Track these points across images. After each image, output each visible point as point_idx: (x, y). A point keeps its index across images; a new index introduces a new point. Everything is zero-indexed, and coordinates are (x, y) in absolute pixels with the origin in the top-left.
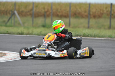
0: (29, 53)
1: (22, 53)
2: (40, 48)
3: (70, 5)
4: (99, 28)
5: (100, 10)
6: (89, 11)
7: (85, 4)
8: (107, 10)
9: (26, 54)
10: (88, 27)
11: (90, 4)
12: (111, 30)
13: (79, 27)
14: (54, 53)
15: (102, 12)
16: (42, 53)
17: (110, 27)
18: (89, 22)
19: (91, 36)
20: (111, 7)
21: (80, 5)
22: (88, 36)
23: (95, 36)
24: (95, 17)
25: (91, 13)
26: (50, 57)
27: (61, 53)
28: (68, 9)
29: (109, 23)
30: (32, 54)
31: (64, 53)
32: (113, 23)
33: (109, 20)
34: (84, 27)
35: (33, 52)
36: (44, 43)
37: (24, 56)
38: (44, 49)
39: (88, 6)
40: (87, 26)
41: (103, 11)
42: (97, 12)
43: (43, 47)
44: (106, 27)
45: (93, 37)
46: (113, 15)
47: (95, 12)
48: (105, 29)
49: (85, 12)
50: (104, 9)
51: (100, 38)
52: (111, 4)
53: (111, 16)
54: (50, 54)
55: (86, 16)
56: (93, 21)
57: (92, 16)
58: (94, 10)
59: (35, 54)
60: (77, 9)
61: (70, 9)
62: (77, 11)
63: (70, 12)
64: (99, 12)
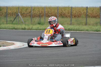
3: (58, 8)
4: (79, 24)
6: (71, 12)
7: (68, 7)
8: (84, 11)
10: (71, 24)
11: (72, 8)
12: (87, 26)
15: (80, 13)
18: (71, 20)
19: (74, 30)
20: (87, 10)
21: (65, 8)
22: (72, 31)
23: (76, 30)
24: (75, 16)
25: (73, 14)
28: (56, 11)
29: (85, 21)
32: (88, 21)
33: (85, 19)
34: (68, 24)
39: (70, 9)
40: (70, 23)
41: (81, 12)
42: (77, 13)
44: (84, 24)
45: (75, 31)
46: (88, 15)
47: (75, 13)
48: (82, 25)
49: (68, 13)
50: (82, 11)
51: (80, 32)
52: (87, 7)
55: (69, 16)
56: (74, 20)
57: (73, 16)
60: (62, 11)
61: (58, 11)
62: (62, 13)
63: (58, 13)
64: (78, 13)
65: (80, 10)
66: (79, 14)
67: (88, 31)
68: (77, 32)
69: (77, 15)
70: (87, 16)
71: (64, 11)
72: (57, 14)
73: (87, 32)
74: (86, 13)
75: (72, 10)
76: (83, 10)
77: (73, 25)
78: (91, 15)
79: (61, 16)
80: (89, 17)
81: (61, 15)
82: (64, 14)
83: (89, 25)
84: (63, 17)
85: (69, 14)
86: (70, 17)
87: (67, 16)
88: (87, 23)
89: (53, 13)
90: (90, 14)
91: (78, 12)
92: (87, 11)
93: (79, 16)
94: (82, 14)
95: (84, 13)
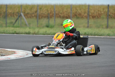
0: (40, 51)
1: (34, 51)
2: (50, 47)
3: (71, 7)
5: (98, 11)
6: (89, 12)
7: (85, 6)
8: (105, 10)
9: (38, 52)
10: (88, 27)
11: (89, 6)
12: (108, 29)
13: (79, 27)
14: (63, 50)
15: (99, 12)
16: (52, 51)
17: (107, 27)
18: (88, 22)
19: (91, 35)
20: (108, 8)
21: (80, 6)
23: (95, 35)
24: (93, 17)
25: (90, 14)
26: (59, 55)
27: (69, 50)
28: (69, 10)
29: (106, 23)
30: (43, 52)
31: (72, 50)
32: (110, 23)
33: (106, 20)
34: (84, 27)
35: (43, 50)
36: (54, 41)
37: (36, 54)
38: (54, 47)
39: (87, 7)
40: (87, 25)
41: (101, 12)
42: (95, 13)
43: (52, 45)
44: (104, 27)
45: (93, 35)
46: (110, 15)
48: (103, 28)
49: (85, 13)
50: (102, 10)
51: (100, 37)
52: (108, 5)
54: (60, 52)
55: (85, 16)
56: (91, 21)
57: (91, 17)
58: (92, 11)
59: (45, 51)
60: (77, 10)
61: (71, 10)
62: (77, 13)
64: (97, 13)
65: (100, 9)
66: (99, 14)
67: (110, 36)
68: (96, 37)
69: (95, 15)
70: (108, 16)
71: (79, 11)
72: (70, 14)
73: (108, 37)
74: (107, 13)
75: (89, 9)
76: (103, 9)
77: (91, 27)
78: (114, 15)
79: (75, 17)
80: (111, 18)
81: (76, 15)
82: (80, 14)
83: (112, 28)
84: (78, 18)
85: (86, 14)
86: (87, 17)
87: (84, 17)
88: (109, 26)
89: (65, 13)
90: (112, 13)
92: (108, 10)
93: (99, 16)
94: (102, 14)
95: (105, 12)
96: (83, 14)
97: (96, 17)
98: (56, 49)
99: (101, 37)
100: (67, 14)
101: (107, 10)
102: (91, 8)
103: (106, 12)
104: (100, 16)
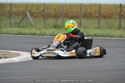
0: (38, 53)
2: (49, 49)
3: (81, 6)
4: (110, 28)
5: (110, 10)
6: (100, 11)
7: (96, 5)
8: (117, 10)
9: (36, 54)
10: (99, 28)
11: (100, 5)
12: (121, 30)
13: (89, 28)
14: (63, 53)
15: (111, 12)
16: (51, 53)
18: (99, 22)
19: (102, 36)
20: (121, 8)
21: (90, 6)
22: (100, 37)
23: (106, 36)
24: (105, 17)
25: (101, 14)
27: (70, 52)
28: (79, 10)
29: (118, 23)
30: (41, 54)
31: (73, 53)
34: (94, 27)
35: (42, 52)
38: (53, 49)
39: (98, 6)
40: (97, 26)
41: (113, 12)
42: (107, 13)
43: (52, 47)
44: (116, 27)
45: (104, 37)
46: (122, 15)
47: (105, 13)
48: (115, 29)
49: (95, 13)
50: (114, 10)
51: (111, 38)
52: (121, 5)
53: (120, 16)
54: (59, 54)
55: (96, 16)
56: (103, 22)
57: (102, 17)
58: (104, 11)
59: (44, 54)
60: (87, 10)
61: (81, 10)
62: (87, 12)
63: (81, 13)
65: (112, 9)
66: (110, 14)
67: (122, 38)
68: (107, 38)
69: (106, 15)
71: (89, 10)
72: (79, 14)
73: (120, 39)
75: (100, 9)
76: (116, 9)
77: (102, 28)
79: (85, 17)
80: (124, 18)
81: (86, 15)
82: (90, 14)
83: (124, 29)
84: (88, 18)
85: (97, 14)
87: (94, 17)
88: (121, 27)
89: (75, 13)
91: (109, 11)
92: (121, 10)
94: (114, 14)
95: (117, 12)
96: (93, 14)
97: (108, 17)
98: (55, 51)
99: (113, 38)
100: (76, 14)
101: (119, 10)
102: (102, 7)
103: (119, 12)
104: (112, 17)
